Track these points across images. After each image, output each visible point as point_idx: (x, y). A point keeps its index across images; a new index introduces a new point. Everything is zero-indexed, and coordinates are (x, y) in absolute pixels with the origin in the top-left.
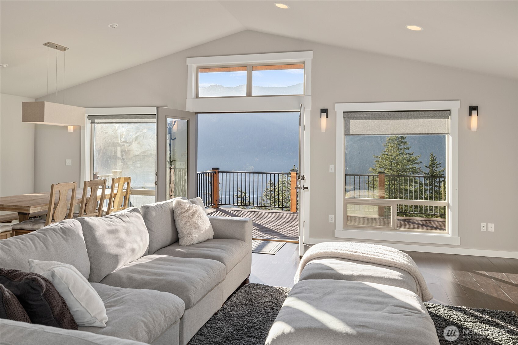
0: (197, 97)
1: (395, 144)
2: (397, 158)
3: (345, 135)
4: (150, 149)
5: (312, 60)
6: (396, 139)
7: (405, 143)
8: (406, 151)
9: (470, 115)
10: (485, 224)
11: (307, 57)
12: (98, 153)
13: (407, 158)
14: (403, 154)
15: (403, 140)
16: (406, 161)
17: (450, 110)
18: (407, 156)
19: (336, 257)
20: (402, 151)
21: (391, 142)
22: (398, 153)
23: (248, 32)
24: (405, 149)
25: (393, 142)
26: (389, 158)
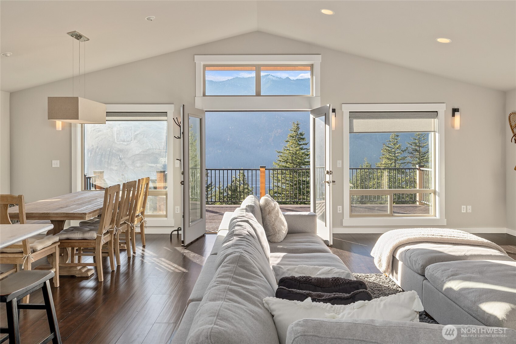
0: (204, 95)
1: (295, 140)
2: (297, 153)
3: (350, 133)
4: (152, 148)
5: (321, 63)
6: (296, 136)
7: (303, 139)
8: (305, 147)
9: (453, 115)
10: (465, 207)
11: (317, 60)
12: (90, 153)
13: (305, 153)
14: (302, 149)
15: (302, 137)
16: (304, 155)
17: (437, 112)
18: (305, 150)
19: (425, 242)
20: (301, 147)
21: (291, 138)
22: (298, 148)
23: (259, 33)
24: (304, 144)
25: (293, 138)
26: (291, 153)
